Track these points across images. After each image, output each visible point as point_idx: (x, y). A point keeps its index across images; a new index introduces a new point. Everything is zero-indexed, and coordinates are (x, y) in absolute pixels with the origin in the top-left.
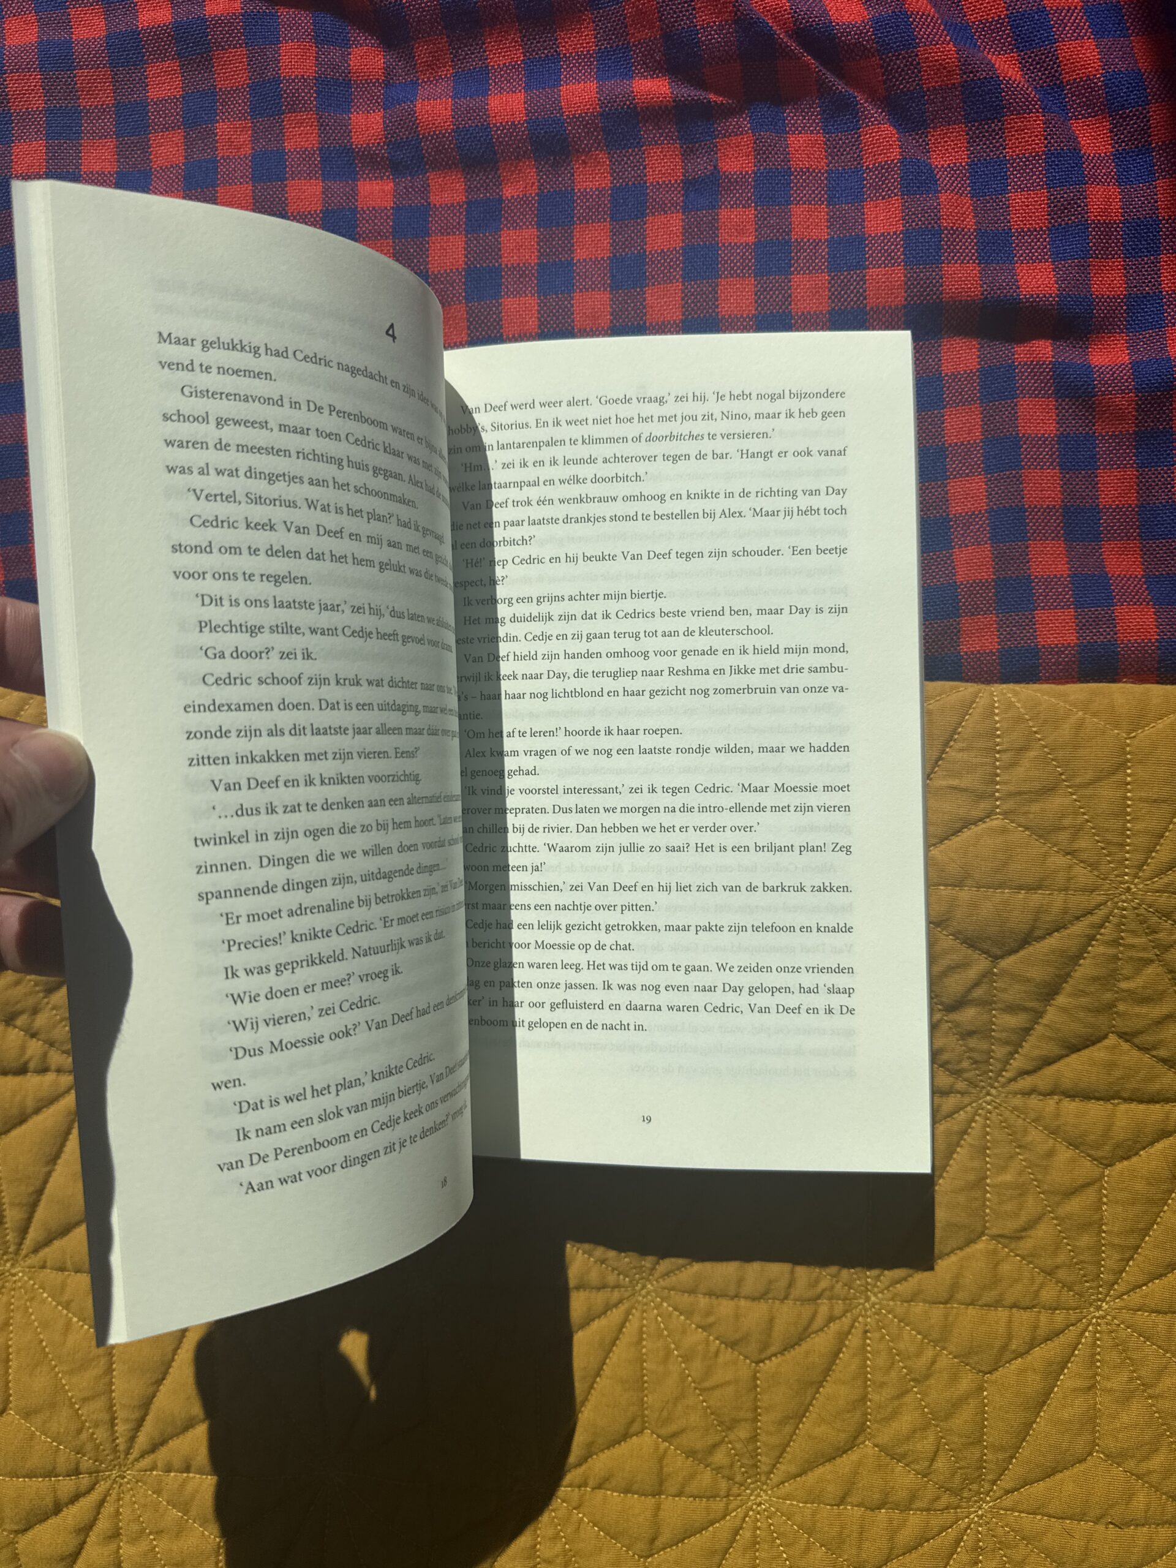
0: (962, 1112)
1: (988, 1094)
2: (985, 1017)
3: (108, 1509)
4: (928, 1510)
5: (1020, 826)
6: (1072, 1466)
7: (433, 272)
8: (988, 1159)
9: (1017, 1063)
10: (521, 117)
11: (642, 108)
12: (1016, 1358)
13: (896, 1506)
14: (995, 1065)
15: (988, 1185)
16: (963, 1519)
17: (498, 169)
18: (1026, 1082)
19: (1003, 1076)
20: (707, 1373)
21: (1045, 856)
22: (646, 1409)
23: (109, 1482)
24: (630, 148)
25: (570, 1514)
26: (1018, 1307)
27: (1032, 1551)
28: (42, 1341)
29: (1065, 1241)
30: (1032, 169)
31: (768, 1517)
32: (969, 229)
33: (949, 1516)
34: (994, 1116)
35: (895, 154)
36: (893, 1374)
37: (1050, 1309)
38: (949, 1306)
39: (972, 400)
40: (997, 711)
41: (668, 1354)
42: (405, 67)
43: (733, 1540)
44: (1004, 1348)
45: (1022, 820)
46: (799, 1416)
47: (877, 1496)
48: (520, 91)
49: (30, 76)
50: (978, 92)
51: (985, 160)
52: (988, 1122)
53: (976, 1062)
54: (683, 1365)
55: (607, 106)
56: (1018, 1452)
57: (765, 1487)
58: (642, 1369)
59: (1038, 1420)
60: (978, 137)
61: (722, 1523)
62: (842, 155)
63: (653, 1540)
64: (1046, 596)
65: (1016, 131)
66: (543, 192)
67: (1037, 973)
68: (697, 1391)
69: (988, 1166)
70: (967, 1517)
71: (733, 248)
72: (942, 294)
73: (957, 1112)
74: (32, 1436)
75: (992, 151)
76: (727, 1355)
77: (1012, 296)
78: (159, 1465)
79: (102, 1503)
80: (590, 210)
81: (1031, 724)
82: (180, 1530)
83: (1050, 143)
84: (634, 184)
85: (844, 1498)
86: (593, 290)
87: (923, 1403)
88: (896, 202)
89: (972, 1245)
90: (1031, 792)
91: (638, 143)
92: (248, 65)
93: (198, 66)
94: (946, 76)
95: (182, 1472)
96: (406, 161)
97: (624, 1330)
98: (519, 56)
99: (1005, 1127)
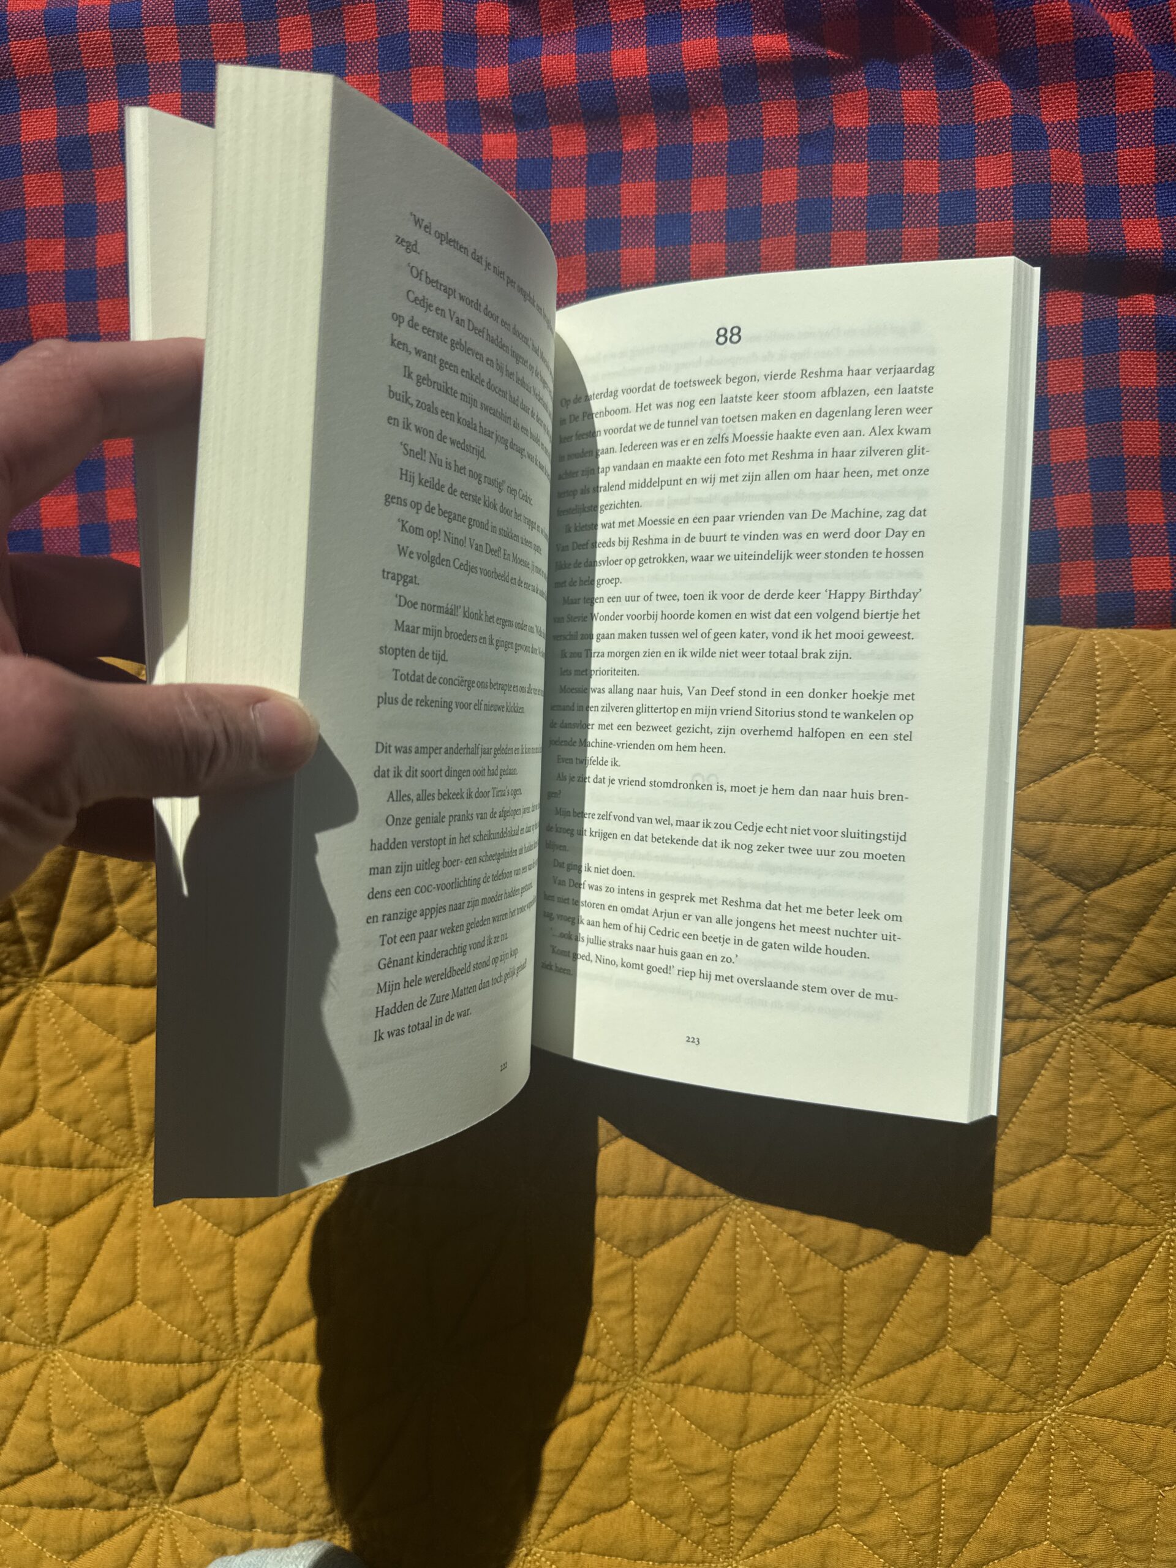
0: (1047, 1037)
1: (1073, 1020)
2: (1075, 946)
3: (228, 1395)
4: (1004, 1411)
5: (1117, 764)
6: (1143, 1373)
7: (555, 223)
8: (1071, 1082)
9: (1103, 990)
10: (643, 72)
11: (761, 64)
12: (1092, 1270)
13: (974, 1407)
14: (1081, 992)
15: (1070, 1106)
16: (1036, 1421)
17: (619, 123)
18: (1110, 1009)
19: (1088, 1003)
20: (798, 1278)
21: (1140, 793)
22: (738, 1311)
23: (229, 1370)
24: (747, 103)
25: (663, 1409)
26: (1097, 1223)
27: (1102, 1452)
28: (168, 1237)
29: (1143, 1160)
30: (1141, 126)
31: (851, 1415)
32: (1078, 185)
33: (1024, 1418)
34: (1077, 1041)
35: (1007, 110)
36: (975, 1284)
37: (1127, 1224)
38: (1029, 1219)
39: (1076, 352)
40: (1097, 653)
41: (760, 1259)
42: (530, 22)
43: (817, 1437)
44: (1082, 1260)
45: (1119, 757)
46: (883, 1321)
47: (956, 1397)
48: (642, 47)
49: (167, 29)
50: (1090, 49)
51: (1095, 116)
52: (1072, 1046)
53: (1063, 989)
54: (774, 1271)
55: (727, 62)
56: (1091, 1359)
57: (848, 1387)
58: (736, 1273)
59: (1111, 1329)
60: (1088, 94)
61: (807, 1419)
62: (954, 111)
63: (742, 1434)
64: (1142, 544)
65: (1127, 88)
66: (662, 146)
67: (1127, 905)
68: (788, 1296)
69: (1071, 1088)
70: (1041, 1419)
71: (846, 202)
72: (1049, 248)
73: (1043, 1036)
74: (159, 1326)
75: (1102, 108)
76: (816, 1262)
77: (1119, 250)
78: (277, 1355)
79: (221, 1390)
80: (708, 164)
81: (1130, 665)
82: (296, 1416)
83: (1159, 100)
84: (751, 138)
85: (924, 1398)
86: (710, 241)
87: (1002, 1311)
88: (1007, 157)
89: (1053, 1163)
90: (1129, 731)
91: (756, 98)
92: (377, 19)
93: (329, 20)
94: (1060, 33)
95: (298, 1362)
96: (530, 115)
97: (719, 1237)
98: (641, 12)
99: (1088, 1052)
